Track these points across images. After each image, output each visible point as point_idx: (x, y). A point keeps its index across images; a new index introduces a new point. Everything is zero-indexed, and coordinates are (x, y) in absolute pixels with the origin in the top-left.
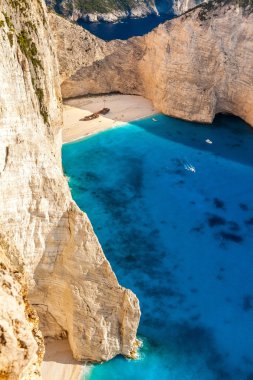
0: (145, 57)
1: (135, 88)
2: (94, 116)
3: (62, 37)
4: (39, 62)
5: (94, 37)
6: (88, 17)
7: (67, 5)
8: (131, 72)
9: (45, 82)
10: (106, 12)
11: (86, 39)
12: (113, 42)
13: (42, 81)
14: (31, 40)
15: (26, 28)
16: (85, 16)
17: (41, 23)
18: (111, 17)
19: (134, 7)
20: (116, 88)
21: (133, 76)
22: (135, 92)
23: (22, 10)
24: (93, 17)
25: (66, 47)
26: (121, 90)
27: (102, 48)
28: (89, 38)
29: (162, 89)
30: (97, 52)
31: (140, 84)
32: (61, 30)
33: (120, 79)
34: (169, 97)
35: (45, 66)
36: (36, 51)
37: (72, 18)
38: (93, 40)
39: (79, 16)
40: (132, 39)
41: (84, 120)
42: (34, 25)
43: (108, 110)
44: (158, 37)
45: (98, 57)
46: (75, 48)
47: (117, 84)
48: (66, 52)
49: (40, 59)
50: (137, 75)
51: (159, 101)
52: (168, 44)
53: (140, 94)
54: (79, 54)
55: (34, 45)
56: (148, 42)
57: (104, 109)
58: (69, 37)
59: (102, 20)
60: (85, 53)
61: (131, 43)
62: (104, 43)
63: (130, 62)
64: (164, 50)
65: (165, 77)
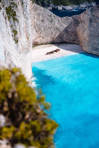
0: (80, 25)
1: (74, 40)
3: (39, 15)
6: (57, 8)
7: (47, 2)
8: (73, 32)
11: (51, 16)
12: (64, 18)
13: (18, 27)
14: (13, 10)
15: (12, 5)
17: (20, 4)
18: (69, 8)
19: (81, 3)
20: (65, 40)
21: (73, 34)
22: (74, 42)
24: (60, 8)
25: (41, 20)
26: (67, 41)
27: (58, 21)
28: (52, 16)
29: (87, 40)
30: (56, 22)
31: (77, 38)
32: (38, 11)
33: (67, 36)
34: (90, 44)
35: (20, 22)
36: (16, 15)
37: (49, 8)
38: (54, 16)
39: (53, 7)
40: (73, 16)
41: (47, 54)
42: (16, 4)
43: (59, 50)
44: (86, 15)
45: (57, 24)
46: (45, 20)
47: (66, 38)
48: (41, 22)
49: (17, 18)
50: (76, 34)
51: (85, 46)
52: (91, 19)
53: (77, 43)
54: (47, 23)
55: (15, 12)
56: (81, 17)
57: (57, 49)
58: (42, 15)
59: (65, 9)
60: (50, 23)
61: (73, 18)
62: (60, 18)
63: (72, 27)
64: (89, 22)
65: (89, 34)
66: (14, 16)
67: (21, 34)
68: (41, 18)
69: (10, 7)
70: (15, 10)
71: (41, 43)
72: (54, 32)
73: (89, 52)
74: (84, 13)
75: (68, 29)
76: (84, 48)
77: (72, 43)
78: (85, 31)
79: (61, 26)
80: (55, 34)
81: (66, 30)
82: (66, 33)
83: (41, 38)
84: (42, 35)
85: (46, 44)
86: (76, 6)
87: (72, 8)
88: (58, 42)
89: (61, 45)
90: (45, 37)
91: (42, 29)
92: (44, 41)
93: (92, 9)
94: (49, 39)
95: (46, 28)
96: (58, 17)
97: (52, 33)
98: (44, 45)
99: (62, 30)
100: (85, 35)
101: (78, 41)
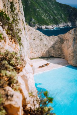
0: (65, 43)
1: (60, 55)
2: (43, 66)
3: (31, 35)
4: (22, 44)
5: (44, 35)
7: (33, 23)
8: (59, 48)
9: (24, 52)
10: (49, 25)
11: (40, 35)
12: (51, 37)
14: (19, 36)
16: (40, 27)
17: (23, 29)
18: (50, 27)
19: (60, 23)
20: (52, 55)
21: (59, 50)
22: (60, 57)
23: (16, 24)
24: (43, 27)
25: (32, 39)
26: (54, 56)
27: (47, 39)
28: (42, 35)
29: (71, 55)
30: (45, 41)
31: (62, 53)
32: (30, 32)
33: (54, 51)
34: (74, 59)
35: (24, 46)
38: (43, 36)
39: (38, 27)
40: (59, 35)
41: (39, 68)
43: (49, 64)
44: (70, 34)
45: (45, 42)
46: (36, 39)
47: (53, 53)
50: (61, 50)
51: (71, 60)
52: (74, 37)
53: (62, 57)
54: (38, 41)
56: (66, 36)
57: (47, 63)
58: (34, 35)
59: (47, 28)
60: (40, 41)
61: (59, 37)
62: (48, 37)
63: (58, 44)
64: (73, 40)
65: (73, 51)
66: (20, 41)
68: (33, 37)
71: (33, 58)
72: (44, 49)
73: (74, 65)
74: (68, 33)
75: (55, 46)
76: (69, 62)
77: (58, 58)
78: (70, 48)
79: (49, 44)
80: (44, 50)
81: (53, 47)
82: (54, 49)
83: (33, 54)
84: (33, 51)
85: (37, 58)
88: (47, 56)
89: (50, 59)
90: (36, 52)
91: (34, 46)
92: (36, 56)
93: (75, 29)
94: (40, 55)
95: (37, 45)
96: (46, 36)
97: (42, 49)
98: (35, 59)
99: (49, 47)
100: (70, 51)
101: (64, 55)
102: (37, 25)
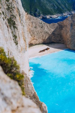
0: (64, 29)
1: (60, 40)
2: (44, 51)
3: (32, 23)
6: (46, 17)
7: (38, 13)
8: (58, 34)
10: (53, 14)
11: (41, 23)
12: (52, 24)
13: (17, 33)
16: (45, 17)
17: (18, 16)
18: (55, 16)
19: (64, 12)
20: (53, 41)
21: (59, 36)
22: (60, 42)
24: (48, 17)
25: (34, 26)
26: (55, 41)
27: (47, 26)
29: (69, 40)
30: (46, 28)
31: (62, 39)
32: (32, 20)
33: (54, 37)
34: (72, 43)
35: (18, 29)
36: (15, 24)
37: (40, 18)
38: (44, 23)
39: (43, 17)
41: (40, 52)
42: (15, 16)
43: (49, 48)
44: (68, 21)
45: (46, 30)
46: (37, 27)
48: (34, 28)
49: (17, 26)
50: (61, 36)
51: (69, 45)
52: (72, 23)
54: (39, 29)
55: (14, 22)
56: (64, 23)
57: (47, 48)
58: (35, 23)
59: (51, 18)
60: (41, 28)
61: (58, 24)
62: (48, 24)
63: (58, 31)
64: (70, 26)
65: (71, 35)
66: (14, 24)
67: (19, 38)
69: (11, 18)
70: (14, 21)
71: (35, 44)
72: (44, 35)
73: (72, 49)
74: (66, 19)
75: (55, 32)
76: (67, 46)
77: (58, 43)
78: (68, 33)
79: (49, 31)
80: (45, 37)
81: (53, 33)
82: (54, 35)
83: (35, 40)
84: (35, 38)
85: (39, 44)
86: (60, 15)
87: (57, 17)
88: (48, 42)
89: (50, 45)
90: (37, 39)
91: (36, 33)
92: (37, 42)
93: (72, 16)
94: (41, 41)
95: (38, 32)
96: (47, 24)
97: (43, 36)
98: (37, 45)
99: (50, 34)
100: (68, 36)
101: (63, 41)
102: (42, 15)
